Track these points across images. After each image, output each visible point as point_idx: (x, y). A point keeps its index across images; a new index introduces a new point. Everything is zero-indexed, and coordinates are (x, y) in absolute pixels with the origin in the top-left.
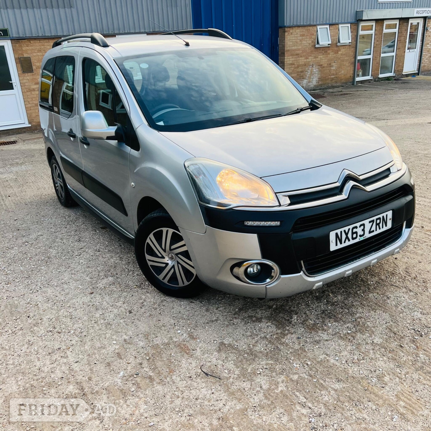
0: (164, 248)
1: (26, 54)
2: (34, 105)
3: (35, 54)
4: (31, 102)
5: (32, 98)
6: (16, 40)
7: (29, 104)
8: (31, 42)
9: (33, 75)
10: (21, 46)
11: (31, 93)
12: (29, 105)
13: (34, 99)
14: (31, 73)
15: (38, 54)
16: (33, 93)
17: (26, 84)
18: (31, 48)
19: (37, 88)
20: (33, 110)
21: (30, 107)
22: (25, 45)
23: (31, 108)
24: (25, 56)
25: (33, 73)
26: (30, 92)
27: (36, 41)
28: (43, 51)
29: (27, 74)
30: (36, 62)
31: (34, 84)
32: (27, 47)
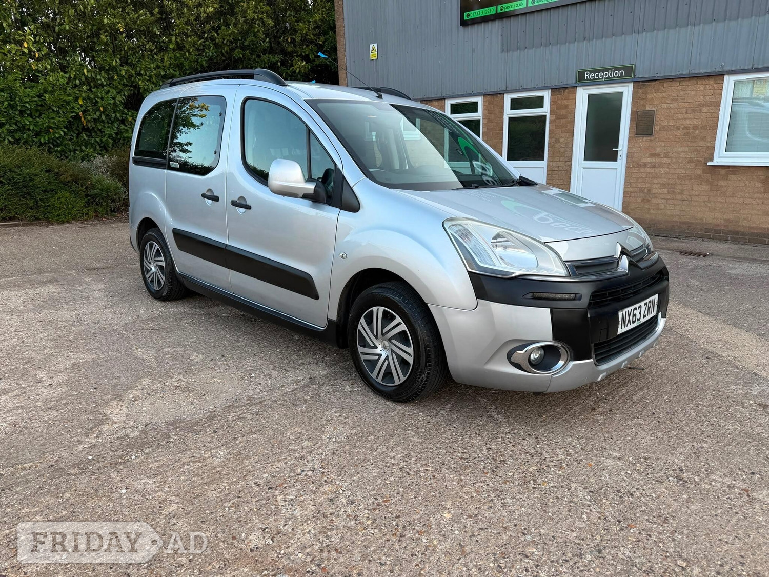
0: (375, 334)
1: (651, 106)
2: (637, 190)
3: (664, 106)
4: (634, 185)
5: (637, 179)
6: (641, 83)
7: (631, 187)
8: (666, 84)
9: (650, 140)
10: (646, 93)
11: (639, 170)
12: (631, 189)
13: (640, 180)
14: (649, 138)
15: (671, 105)
16: (642, 170)
17: (635, 154)
18: (661, 95)
19: (650, 163)
20: (634, 197)
21: (631, 192)
22: (653, 91)
23: (632, 194)
24: (647, 109)
25: (652, 138)
26: (637, 167)
27: (674, 83)
28: (681, 101)
29: (641, 139)
30: (663, 118)
31: (647, 156)
32: (655, 95)
